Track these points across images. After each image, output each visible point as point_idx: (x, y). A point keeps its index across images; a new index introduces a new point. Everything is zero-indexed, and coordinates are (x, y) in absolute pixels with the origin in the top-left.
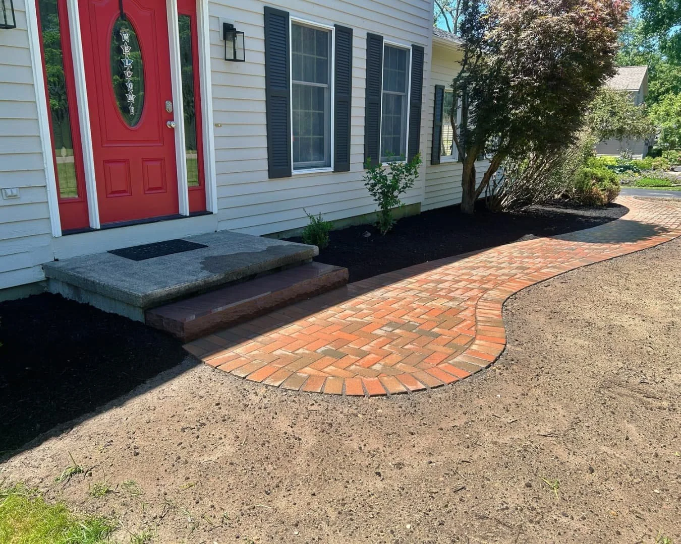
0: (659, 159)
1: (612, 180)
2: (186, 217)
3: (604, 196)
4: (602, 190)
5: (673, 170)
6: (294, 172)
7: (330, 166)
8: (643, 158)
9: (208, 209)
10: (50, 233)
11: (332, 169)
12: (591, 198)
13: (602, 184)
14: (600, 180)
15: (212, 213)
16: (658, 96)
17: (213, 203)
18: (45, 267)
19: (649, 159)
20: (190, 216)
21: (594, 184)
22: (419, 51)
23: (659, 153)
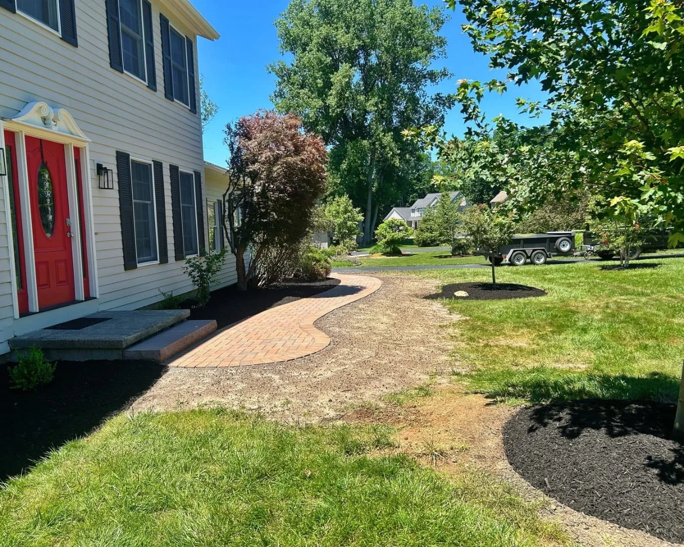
0: (340, 246)
1: (326, 261)
2: (82, 301)
3: (322, 271)
4: (322, 268)
5: (350, 254)
6: (139, 265)
7: (157, 260)
8: (329, 247)
9: (91, 295)
10: (14, 316)
11: (158, 262)
12: (315, 274)
13: (320, 265)
14: (318, 261)
15: (96, 298)
16: (326, 198)
17: (96, 291)
18: (9, 342)
19: (332, 247)
20: (85, 301)
21: (315, 265)
22: (198, 175)
23: (338, 243)
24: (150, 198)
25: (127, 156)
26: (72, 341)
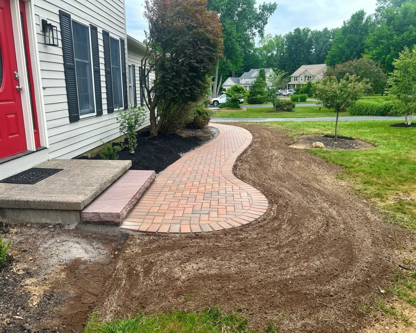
1: (207, 114)
2: (34, 152)
6: (81, 117)
7: (94, 112)
9: (42, 145)
11: (95, 114)
13: (203, 117)
15: (46, 148)
17: (45, 141)
20: (37, 151)
22: (122, 42)
24: (87, 57)
25: (68, 16)
26: (27, 202)
